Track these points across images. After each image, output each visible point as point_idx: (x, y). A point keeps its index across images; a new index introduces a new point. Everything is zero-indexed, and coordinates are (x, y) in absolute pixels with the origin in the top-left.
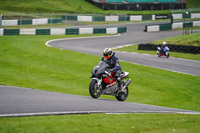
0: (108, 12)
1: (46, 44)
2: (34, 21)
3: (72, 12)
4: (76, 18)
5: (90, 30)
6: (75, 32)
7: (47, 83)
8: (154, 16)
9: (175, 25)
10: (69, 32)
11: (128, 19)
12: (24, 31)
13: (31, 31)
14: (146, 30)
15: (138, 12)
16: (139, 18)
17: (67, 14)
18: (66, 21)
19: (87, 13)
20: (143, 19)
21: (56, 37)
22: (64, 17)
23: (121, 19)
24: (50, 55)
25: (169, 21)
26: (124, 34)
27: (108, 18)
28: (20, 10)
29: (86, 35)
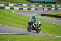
0: (32, 3)
1: (13, 12)
2: (10, 5)
3: (21, 3)
4: (22, 5)
5: (26, 9)
6: (22, 9)
7: (12, 24)
8: (46, 6)
9: (52, 9)
10: (20, 9)
11: (38, 6)
12: (6, 8)
13: (8, 8)
14: (43, 10)
15: (41, 4)
16: (42, 6)
17: (19, 3)
18: (19, 5)
19: (26, 3)
20: (43, 6)
21: (16, 10)
22: (18, 4)
23: (36, 6)
24: (14, 15)
25: (50, 7)
26: (37, 11)
27: (32, 5)
28: (5, 1)
29: (25, 10)
